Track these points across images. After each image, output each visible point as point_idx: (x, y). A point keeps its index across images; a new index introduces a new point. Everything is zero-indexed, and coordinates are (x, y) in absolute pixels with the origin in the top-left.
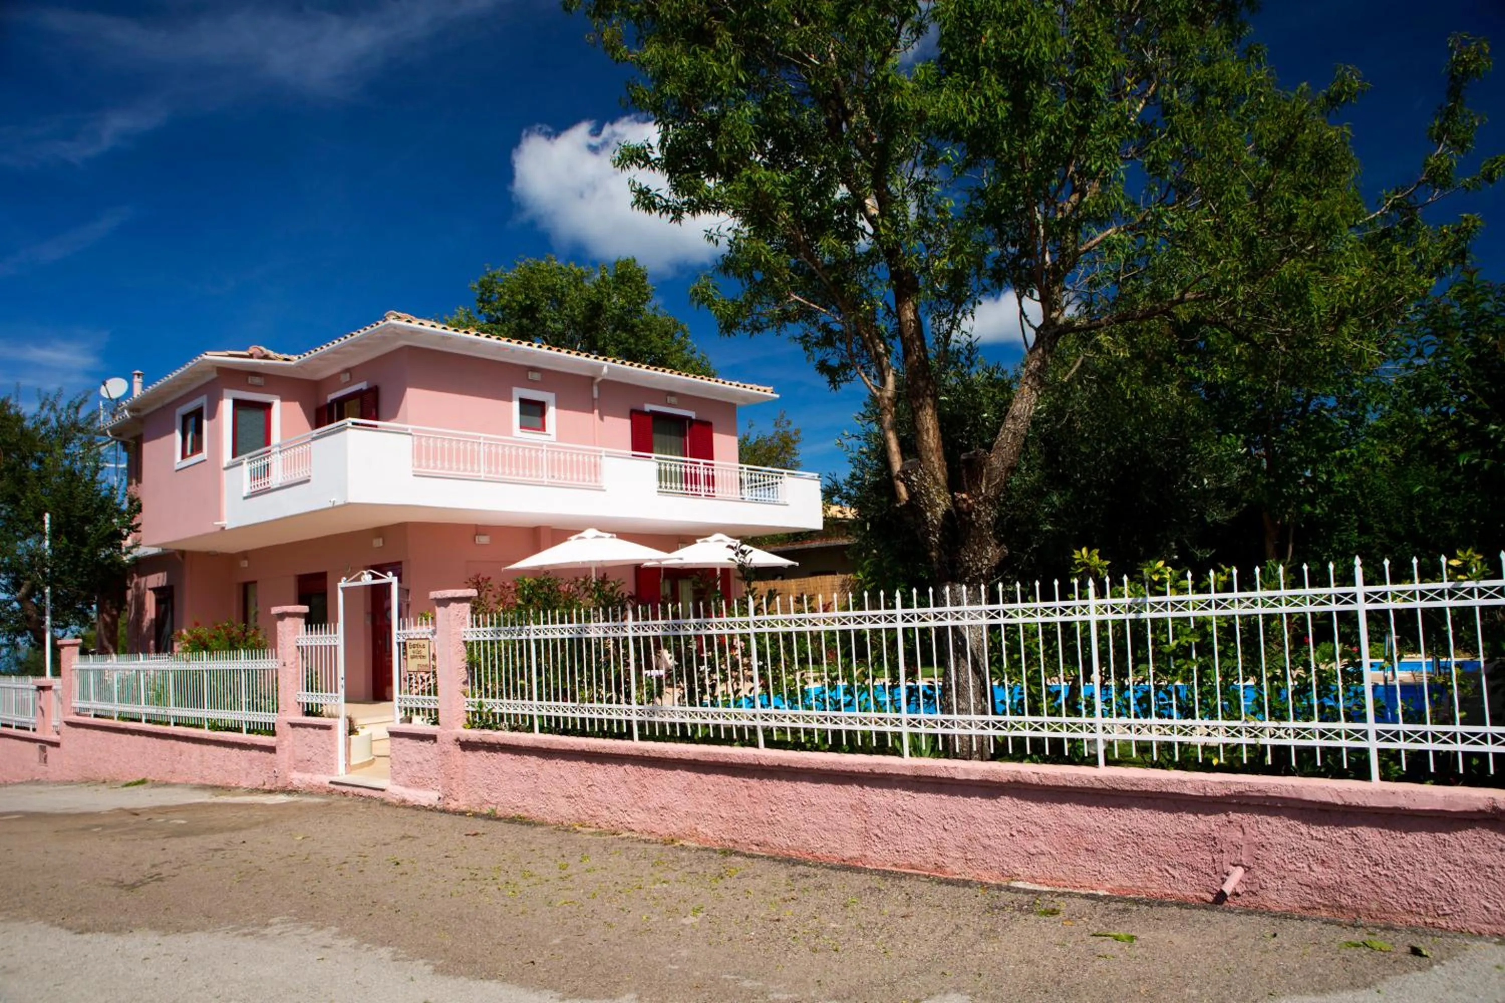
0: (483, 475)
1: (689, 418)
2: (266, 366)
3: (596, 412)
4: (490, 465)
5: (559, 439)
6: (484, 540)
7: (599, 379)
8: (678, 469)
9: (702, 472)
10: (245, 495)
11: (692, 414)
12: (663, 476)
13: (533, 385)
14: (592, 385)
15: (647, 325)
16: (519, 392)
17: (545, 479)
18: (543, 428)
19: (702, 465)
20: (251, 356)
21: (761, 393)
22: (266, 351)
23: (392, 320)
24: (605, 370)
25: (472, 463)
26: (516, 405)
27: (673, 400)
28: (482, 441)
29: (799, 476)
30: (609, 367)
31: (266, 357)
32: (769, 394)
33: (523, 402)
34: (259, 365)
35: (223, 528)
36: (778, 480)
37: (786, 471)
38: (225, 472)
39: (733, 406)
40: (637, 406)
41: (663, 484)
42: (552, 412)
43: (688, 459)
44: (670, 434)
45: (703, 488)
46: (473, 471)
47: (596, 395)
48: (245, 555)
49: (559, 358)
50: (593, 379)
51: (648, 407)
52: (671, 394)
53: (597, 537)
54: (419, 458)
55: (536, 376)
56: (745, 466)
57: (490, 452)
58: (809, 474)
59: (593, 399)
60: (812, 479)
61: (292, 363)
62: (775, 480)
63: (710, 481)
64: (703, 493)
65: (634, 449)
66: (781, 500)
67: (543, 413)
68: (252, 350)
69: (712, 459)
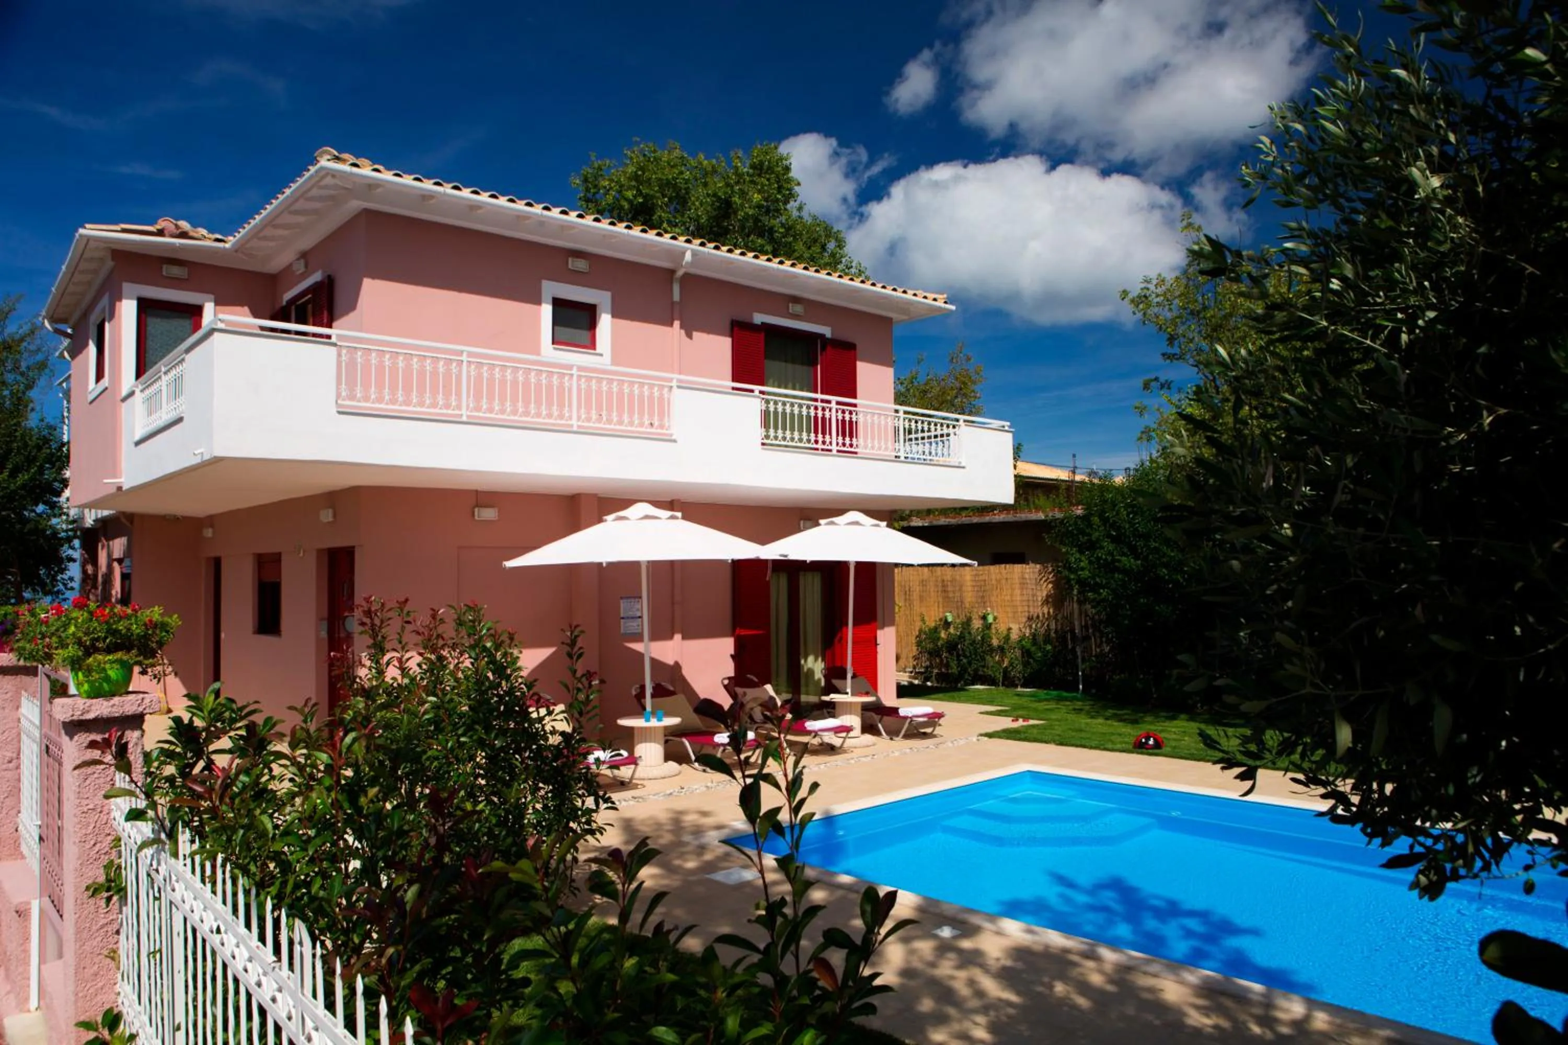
0: (465, 414)
1: (822, 336)
2: (183, 248)
3: (677, 324)
4: (478, 397)
5: (614, 362)
6: (489, 514)
7: (680, 273)
8: (796, 410)
9: (834, 416)
10: (137, 437)
11: (827, 331)
12: (768, 419)
13: (576, 278)
14: (672, 283)
15: (789, 228)
16: (552, 289)
17: (574, 422)
18: (593, 345)
19: (833, 405)
20: (160, 233)
21: (929, 302)
22: (185, 225)
23: (325, 162)
24: (688, 257)
25: (447, 395)
26: (546, 311)
27: (798, 309)
28: (464, 358)
29: (982, 425)
30: (694, 254)
31: (184, 235)
32: (940, 304)
33: (559, 304)
34: (171, 246)
35: (120, 488)
36: (951, 430)
37: (962, 417)
38: (124, 405)
39: (888, 321)
40: (741, 317)
41: (772, 432)
42: (605, 322)
43: (819, 396)
44: (793, 362)
45: (834, 439)
46: (447, 406)
47: (676, 297)
48: (210, 520)
49: (613, 235)
50: (672, 272)
51: (759, 318)
52: (796, 300)
53: (647, 517)
54: (351, 385)
55: (581, 265)
56: (902, 408)
57: (479, 377)
58: (997, 423)
59: (673, 303)
60: (1002, 429)
61: (227, 246)
62: (945, 431)
63: (848, 429)
64: (834, 447)
65: (734, 379)
66: (953, 461)
67: (592, 325)
68: (161, 224)
69: (854, 396)
